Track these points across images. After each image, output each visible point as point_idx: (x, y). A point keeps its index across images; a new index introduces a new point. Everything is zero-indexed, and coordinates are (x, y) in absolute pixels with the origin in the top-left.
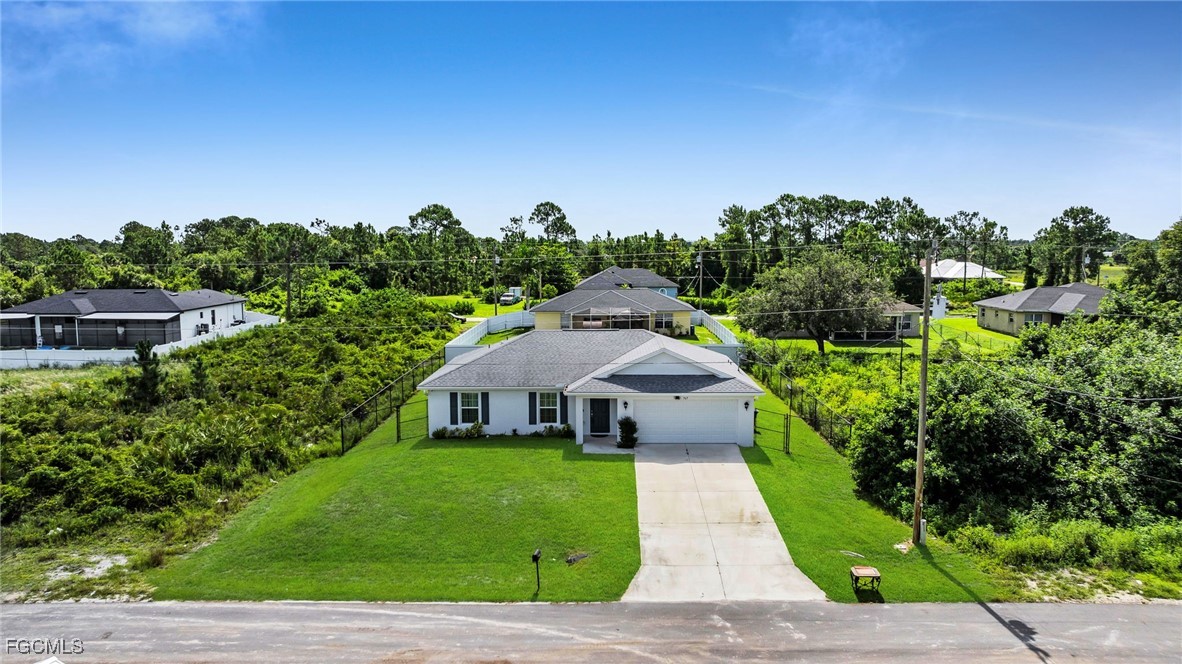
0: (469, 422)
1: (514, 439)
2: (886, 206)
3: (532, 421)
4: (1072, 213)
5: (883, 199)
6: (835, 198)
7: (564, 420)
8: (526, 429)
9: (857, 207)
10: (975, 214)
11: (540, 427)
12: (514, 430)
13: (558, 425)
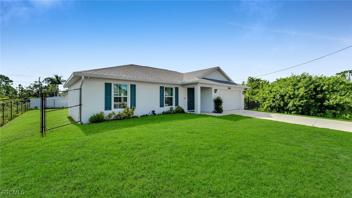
3: (162, 106)
7: (177, 104)
8: (159, 110)
12: (153, 112)
13: (174, 107)
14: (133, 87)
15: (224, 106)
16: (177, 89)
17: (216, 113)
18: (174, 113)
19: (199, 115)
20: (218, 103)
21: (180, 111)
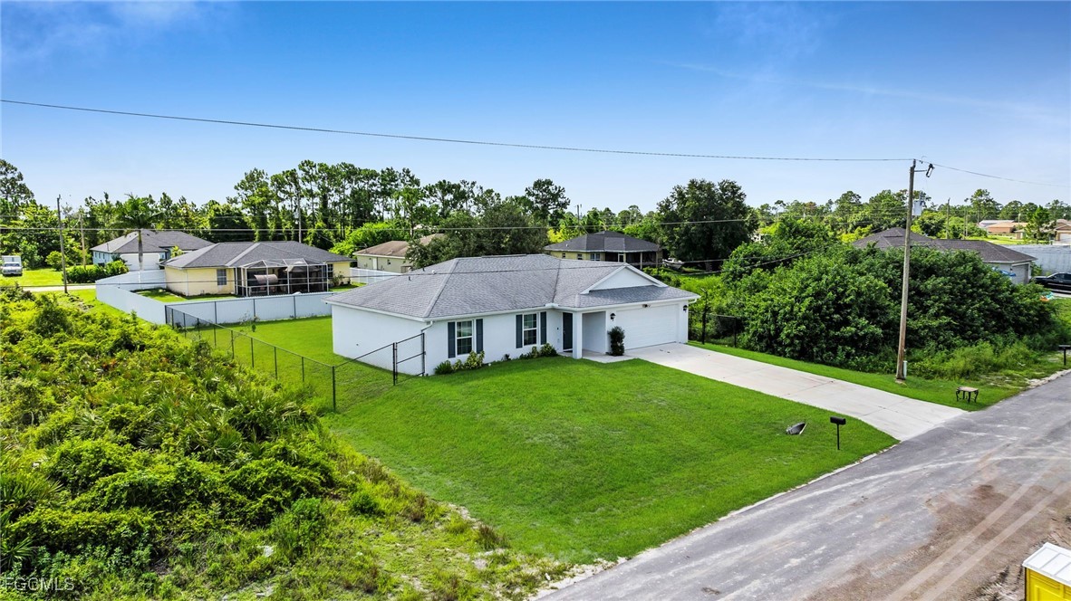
0: (464, 353)
1: (506, 364)
2: (390, 176)
3: (519, 345)
4: (538, 184)
5: (388, 169)
6: (352, 166)
7: (544, 340)
8: (515, 353)
9: (372, 175)
10: (473, 183)
11: (527, 349)
12: (507, 356)
13: (539, 346)
14: (480, 323)
15: (626, 343)
16: (544, 315)
17: (612, 355)
18: (538, 356)
19: (578, 360)
20: (616, 336)
21: (549, 353)
